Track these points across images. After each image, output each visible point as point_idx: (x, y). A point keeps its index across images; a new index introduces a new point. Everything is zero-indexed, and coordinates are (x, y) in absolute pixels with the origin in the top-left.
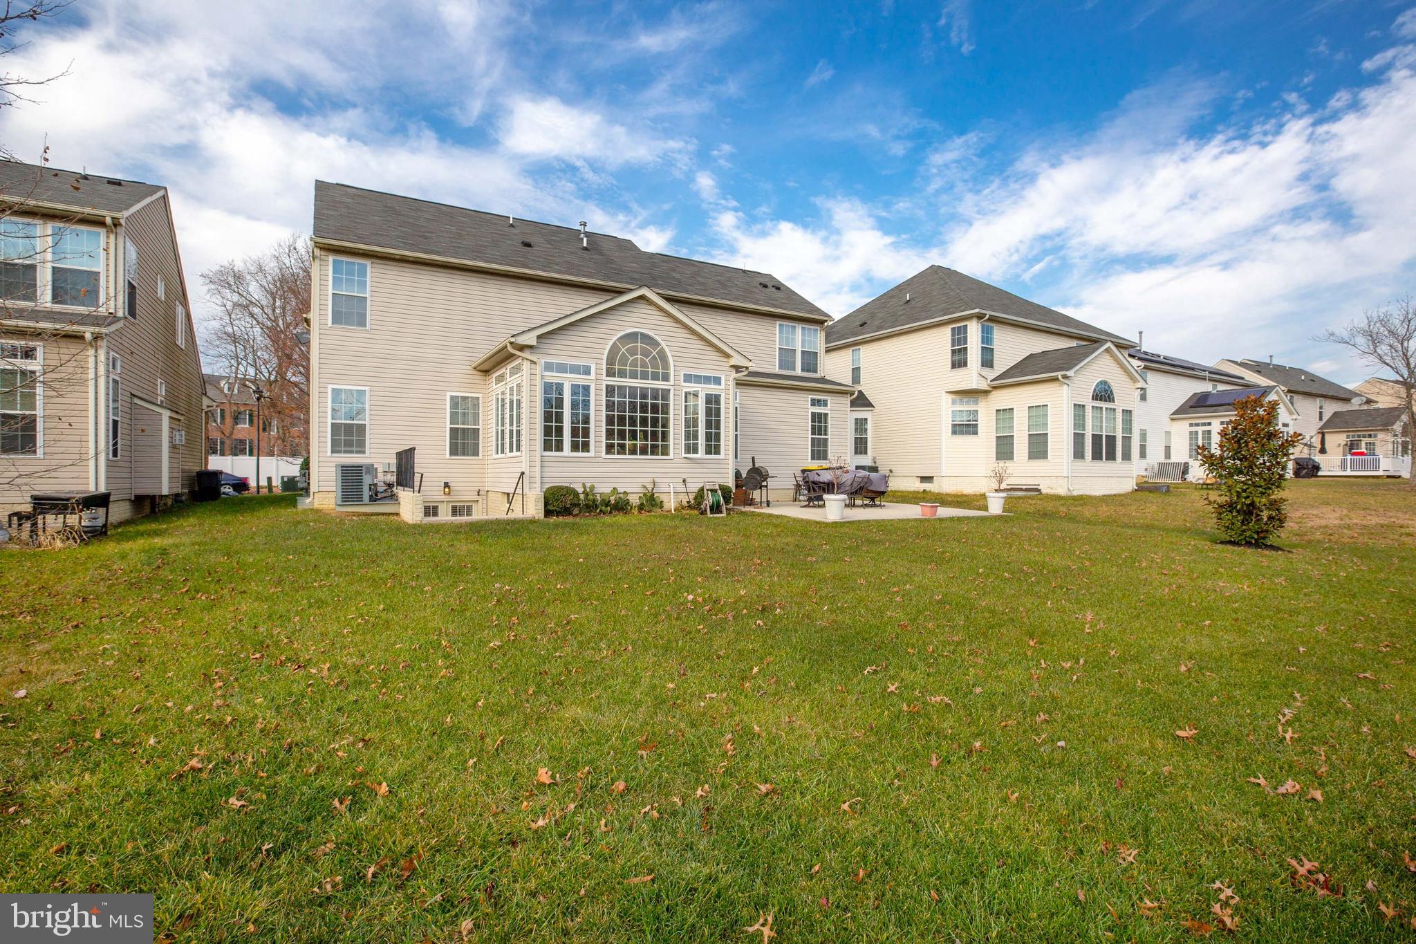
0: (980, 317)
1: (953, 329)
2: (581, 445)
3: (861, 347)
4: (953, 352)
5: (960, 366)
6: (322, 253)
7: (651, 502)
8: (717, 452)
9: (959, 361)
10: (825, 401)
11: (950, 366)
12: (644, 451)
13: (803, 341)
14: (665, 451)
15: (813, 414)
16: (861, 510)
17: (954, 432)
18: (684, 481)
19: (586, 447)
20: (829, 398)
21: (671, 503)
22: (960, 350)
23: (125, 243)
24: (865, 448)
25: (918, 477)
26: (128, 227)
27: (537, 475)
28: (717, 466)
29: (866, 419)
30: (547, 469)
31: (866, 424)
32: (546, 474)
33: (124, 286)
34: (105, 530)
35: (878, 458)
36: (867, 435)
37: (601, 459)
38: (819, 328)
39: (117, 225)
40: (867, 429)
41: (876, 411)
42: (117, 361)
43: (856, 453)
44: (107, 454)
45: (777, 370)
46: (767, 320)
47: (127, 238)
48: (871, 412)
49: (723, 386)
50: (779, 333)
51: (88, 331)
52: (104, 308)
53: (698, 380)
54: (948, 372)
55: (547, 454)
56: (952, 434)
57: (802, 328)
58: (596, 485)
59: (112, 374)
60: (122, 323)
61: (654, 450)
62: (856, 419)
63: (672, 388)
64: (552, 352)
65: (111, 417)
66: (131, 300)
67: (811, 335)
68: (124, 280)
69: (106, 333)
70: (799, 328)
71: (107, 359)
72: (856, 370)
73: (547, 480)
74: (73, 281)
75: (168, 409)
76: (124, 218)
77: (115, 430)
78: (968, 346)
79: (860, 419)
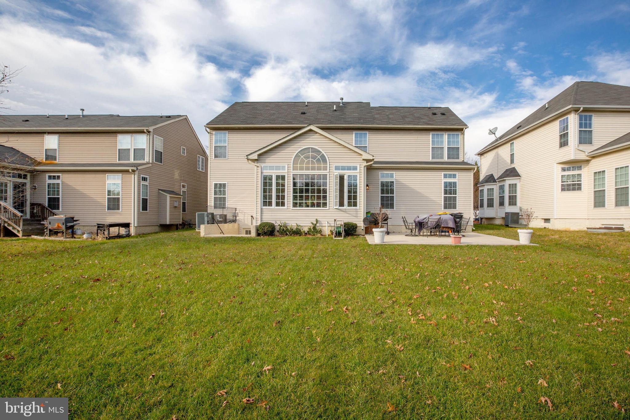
0: (576, 110)
1: (560, 121)
2: (281, 203)
3: (514, 141)
4: (561, 136)
5: (564, 145)
6: (211, 131)
7: (315, 230)
8: (355, 205)
9: (564, 142)
10: (455, 175)
11: (558, 146)
12: (313, 205)
13: (449, 142)
14: (325, 204)
15: (445, 183)
16: (425, 238)
17: (563, 190)
18: (335, 220)
19: (283, 204)
20: (456, 173)
21: (327, 231)
22: (564, 134)
23: (153, 137)
24: (516, 201)
25: (542, 219)
26: (157, 132)
27: (259, 217)
28: (355, 213)
29: (516, 184)
30: (264, 215)
31: (516, 187)
32: (263, 217)
33: (153, 152)
34: (128, 236)
35: (522, 207)
36: (516, 194)
37: (290, 210)
38: (460, 133)
39: (149, 132)
40: (516, 190)
41: (522, 179)
42: (147, 178)
43: (510, 204)
44: (139, 210)
45: (430, 160)
46: (424, 133)
47: (155, 136)
48: (519, 180)
49: (358, 171)
50: (432, 139)
51: (130, 169)
52: (146, 161)
53: (343, 168)
54: (558, 150)
55: (264, 207)
56: (562, 191)
57: (448, 135)
58: (287, 222)
59: (143, 183)
60: (150, 165)
61: (318, 205)
62: (510, 185)
63: (328, 174)
64: (267, 161)
65: (141, 197)
66: (159, 156)
67: (439, 137)
68: (153, 150)
69: (137, 169)
70: (446, 135)
71: (139, 177)
72: (512, 155)
73: (264, 219)
74: (139, 153)
75: (169, 194)
76: (151, 129)
77: (145, 201)
78: (569, 131)
79: (513, 184)
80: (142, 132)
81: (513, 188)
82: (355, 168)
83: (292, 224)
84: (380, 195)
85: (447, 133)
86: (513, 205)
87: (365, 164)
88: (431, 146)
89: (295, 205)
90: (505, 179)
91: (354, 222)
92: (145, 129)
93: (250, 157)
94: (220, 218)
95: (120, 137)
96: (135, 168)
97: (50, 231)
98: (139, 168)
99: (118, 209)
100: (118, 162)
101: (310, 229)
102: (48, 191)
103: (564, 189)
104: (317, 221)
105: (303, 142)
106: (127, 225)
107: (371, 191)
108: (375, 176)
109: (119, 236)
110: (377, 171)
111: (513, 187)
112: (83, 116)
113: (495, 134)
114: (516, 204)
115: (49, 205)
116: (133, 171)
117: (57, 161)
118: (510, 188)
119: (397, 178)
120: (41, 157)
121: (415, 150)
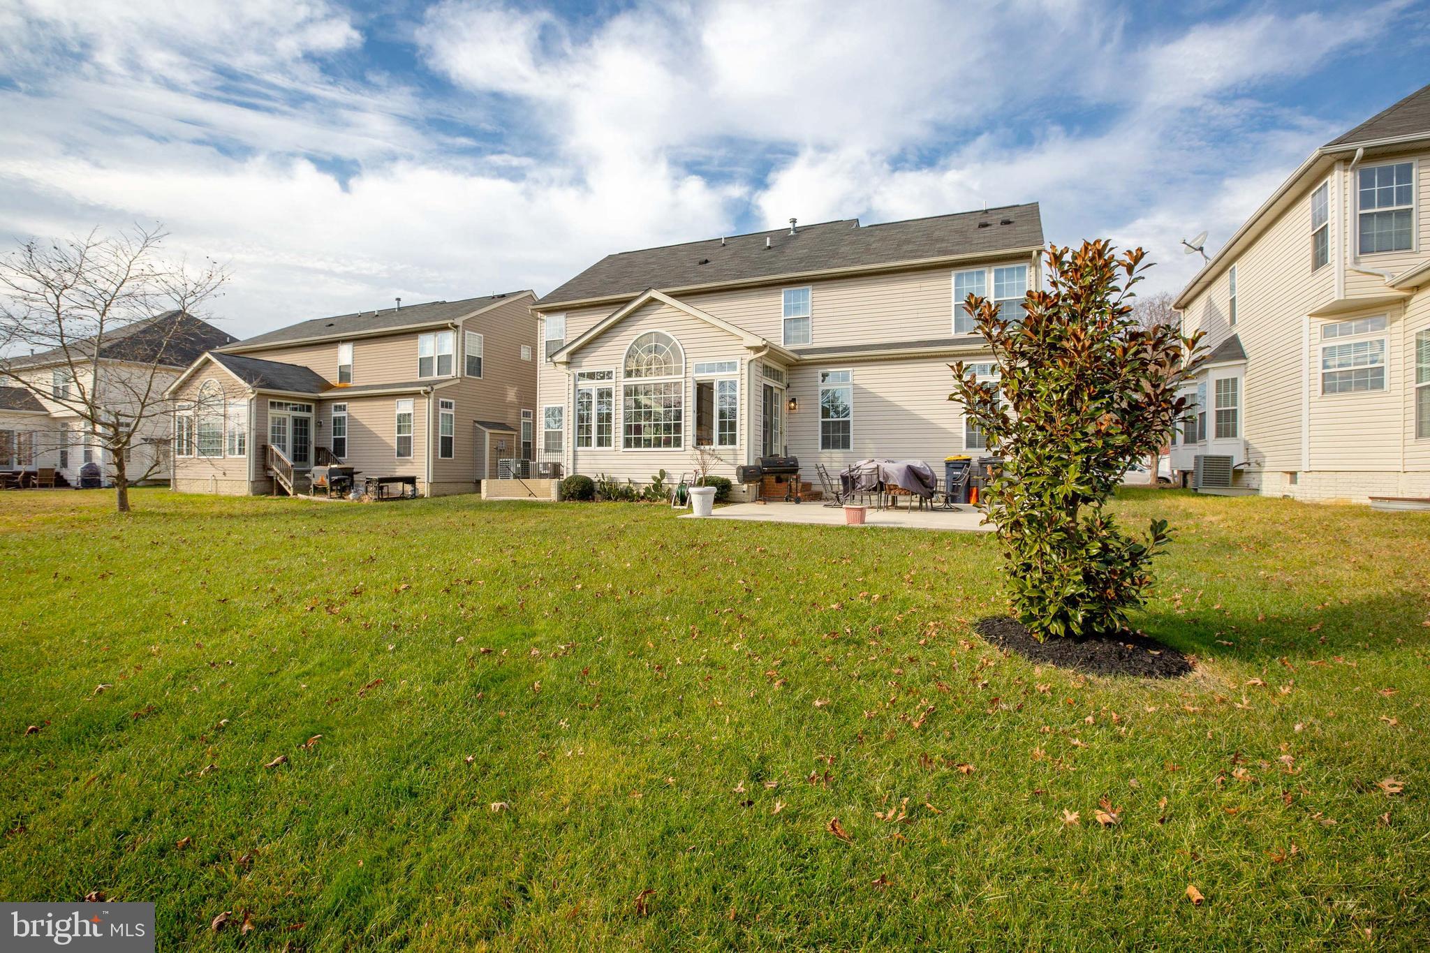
1: (1313, 197)
2: (604, 440)
3: (1236, 263)
4: (1315, 238)
5: (1321, 264)
6: (542, 315)
7: (657, 491)
8: (733, 442)
9: (1321, 252)
11: (1312, 266)
12: (657, 444)
13: (998, 289)
14: (677, 441)
17: (1326, 389)
19: (608, 442)
22: (1321, 232)
23: (464, 334)
24: (1235, 427)
25: (1287, 472)
26: (468, 325)
27: (571, 466)
28: (732, 457)
29: (1235, 380)
30: (579, 462)
31: (1235, 388)
32: (578, 466)
33: (463, 359)
34: (414, 497)
35: (1250, 442)
36: (1236, 405)
37: (620, 453)
38: (1027, 265)
39: (456, 327)
40: (1234, 396)
41: (1249, 364)
42: (451, 403)
43: (1218, 435)
44: (435, 455)
45: (952, 334)
46: (937, 273)
47: (467, 332)
48: (1243, 367)
49: (738, 371)
50: (956, 286)
51: (421, 389)
52: (453, 374)
53: (711, 368)
54: (1311, 279)
55: (579, 449)
56: (1324, 392)
57: (996, 271)
58: (613, 476)
59: (442, 411)
60: (458, 381)
61: (667, 443)
62: (1218, 382)
63: (683, 380)
64: (583, 364)
65: (440, 435)
66: (474, 366)
67: (1013, 276)
68: (463, 356)
69: (432, 389)
70: (990, 272)
71: (436, 403)
72: (1233, 301)
73: (578, 471)
74: (444, 361)
75: (489, 428)
76: (459, 321)
77: (447, 442)
78: (1329, 222)
79: (1226, 381)
80: (444, 328)
81: (1226, 390)
82: (732, 366)
83: (623, 480)
84: (820, 420)
85: (993, 268)
86: (1227, 435)
87: (752, 355)
88: (953, 303)
89: (628, 443)
90: (1204, 367)
91: (725, 477)
92: (448, 322)
93: (556, 358)
94: (545, 469)
95: (423, 338)
96: (429, 389)
97: (315, 488)
98: (436, 387)
99: (410, 455)
100: (419, 379)
101: (648, 489)
102: (335, 429)
103: (1330, 386)
104: (663, 473)
105: (641, 323)
106: (411, 480)
107: (802, 411)
108: (806, 380)
109: (402, 497)
110: (812, 369)
111: (1227, 388)
112: (399, 309)
113: (1201, 249)
114: (1234, 435)
115: (335, 452)
116: (427, 393)
117: (351, 384)
118: (1218, 390)
119: (855, 382)
120: (334, 379)
121: (916, 316)
